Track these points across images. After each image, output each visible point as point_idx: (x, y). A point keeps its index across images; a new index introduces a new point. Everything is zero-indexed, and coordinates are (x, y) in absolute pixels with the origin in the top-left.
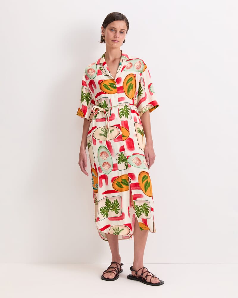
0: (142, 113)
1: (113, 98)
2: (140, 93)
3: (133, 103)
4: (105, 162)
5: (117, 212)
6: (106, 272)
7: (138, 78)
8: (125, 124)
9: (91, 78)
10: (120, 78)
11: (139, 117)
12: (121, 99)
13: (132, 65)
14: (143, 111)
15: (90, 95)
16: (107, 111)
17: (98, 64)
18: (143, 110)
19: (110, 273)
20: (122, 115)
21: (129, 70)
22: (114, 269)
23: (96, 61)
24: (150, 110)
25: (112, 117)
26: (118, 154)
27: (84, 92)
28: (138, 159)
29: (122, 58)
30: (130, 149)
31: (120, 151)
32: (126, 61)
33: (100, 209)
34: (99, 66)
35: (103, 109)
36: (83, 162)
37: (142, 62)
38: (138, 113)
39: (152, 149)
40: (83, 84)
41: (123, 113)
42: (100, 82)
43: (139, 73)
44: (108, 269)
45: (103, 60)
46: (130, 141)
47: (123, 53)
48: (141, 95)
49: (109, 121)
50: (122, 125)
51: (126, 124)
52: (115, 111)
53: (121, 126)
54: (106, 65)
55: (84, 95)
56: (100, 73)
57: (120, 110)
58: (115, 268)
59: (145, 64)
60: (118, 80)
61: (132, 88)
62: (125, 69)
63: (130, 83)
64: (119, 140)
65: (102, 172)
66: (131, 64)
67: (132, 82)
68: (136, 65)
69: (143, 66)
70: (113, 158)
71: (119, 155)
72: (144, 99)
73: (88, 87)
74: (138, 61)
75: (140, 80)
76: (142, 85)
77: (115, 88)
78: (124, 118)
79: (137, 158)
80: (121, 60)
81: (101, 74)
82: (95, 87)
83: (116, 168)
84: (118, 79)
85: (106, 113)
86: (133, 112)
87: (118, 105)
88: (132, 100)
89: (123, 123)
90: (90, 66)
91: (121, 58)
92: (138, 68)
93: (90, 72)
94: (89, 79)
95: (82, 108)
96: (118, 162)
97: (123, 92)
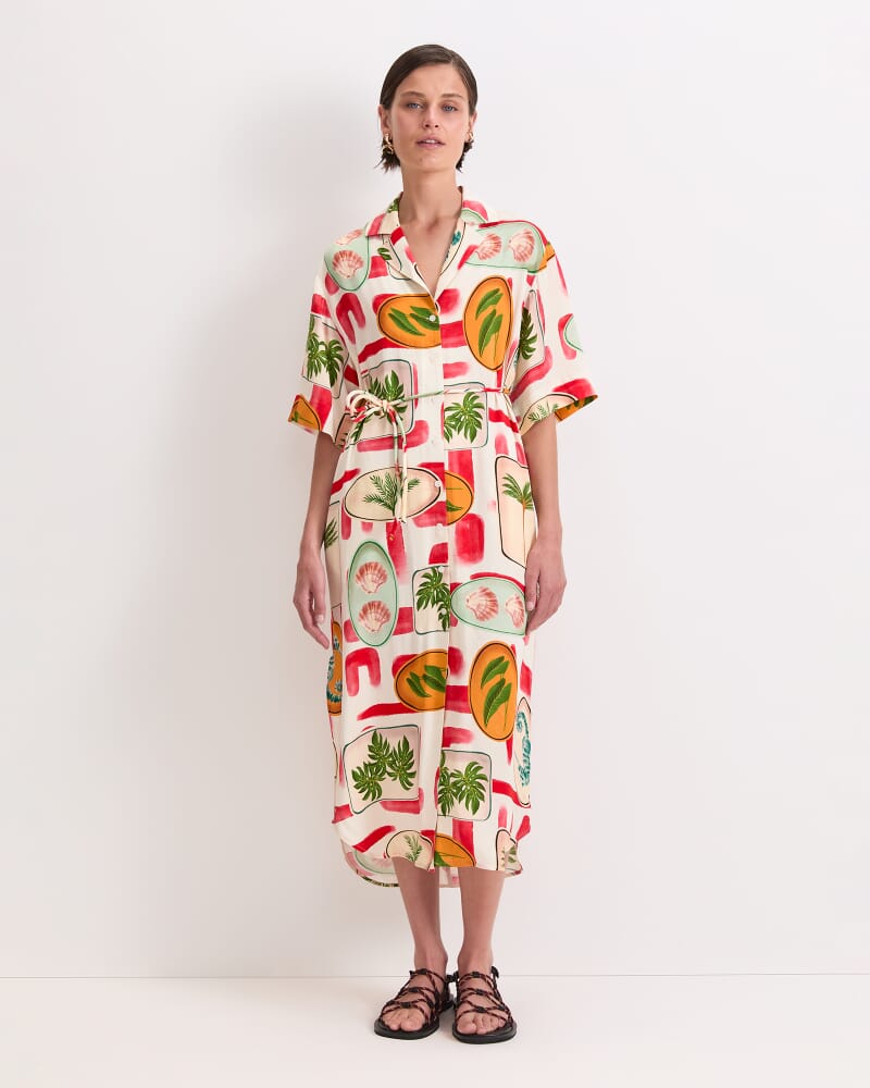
0: (529, 424)
1: (426, 362)
2: (524, 348)
3: (499, 385)
4: (370, 600)
5: (407, 785)
6: (392, 1007)
7: (520, 292)
8: (461, 464)
9: (347, 286)
10: (454, 291)
11: (519, 435)
12: (454, 370)
13: (498, 244)
14: (532, 417)
15: (340, 349)
16: (402, 410)
17: (374, 233)
18: (536, 410)
19: (406, 1012)
20: (454, 427)
21: (486, 261)
22: (422, 997)
23: (366, 224)
24: (560, 414)
25: (417, 434)
26: (423, 573)
27: (321, 338)
28: (489, 595)
29: (464, 218)
30: (466, 555)
31: (431, 562)
32: (477, 227)
33: (354, 773)
34: (376, 244)
35: (385, 402)
36: (312, 594)
37: (535, 235)
38: (514, 420)
39: (558, 558)
40: (315, 308)
41: (459, 420)
42: (380, 302)
43: (526, 273)
44: (400, 994)
45: (392, 223)
46: (472, 525)
47: (467, 196)
48: (527, 357)
49: (406, 447)
50: (451, 464)
51: (464, 464)
52: (428, 412)
53: (446, 468)
54: (403, 242)
55: (322, 348)
56: (380, 270)
57: (449, 409)
58: (426, 992)
59: (546, 243)
60: (448, 299)
61: (497, 329)
62: (474, 258)
63: (490, 309)
64: (434, 520)
65: (356, 640)
66: (495, 238)
67: (497, 307)
68: (514, 244)
69: (540, 250)
70: (400, 588)
71: (425, 576)
72: (541, 370)
73: (333, 321)
74: (521, 229)
75: (528, 299)
76: (534, 320)
77: (435, 325)
78: (460, 441)
79: (484, 590)
80: (458, 225)
81: (385, 274)
82: (362, 321)
83: (406, 625)
84: (448, 295)
85: (398, 418)
86: (497, 416)
87: (441, 389)
88: (494, 374)
89: (455, 456)
90: (344, 241)
91: (458, 214)
92: (521, 257)
93: (344, 264)
94: (337, 289)
95: (313, 397)
96: (416, 601)
97: (461, 344)
